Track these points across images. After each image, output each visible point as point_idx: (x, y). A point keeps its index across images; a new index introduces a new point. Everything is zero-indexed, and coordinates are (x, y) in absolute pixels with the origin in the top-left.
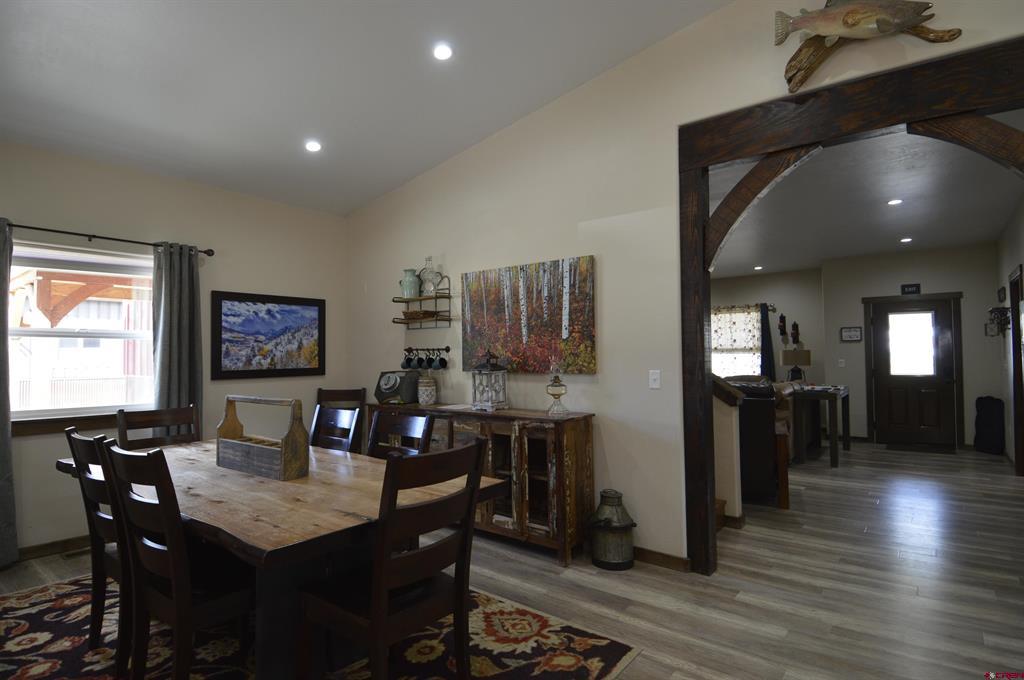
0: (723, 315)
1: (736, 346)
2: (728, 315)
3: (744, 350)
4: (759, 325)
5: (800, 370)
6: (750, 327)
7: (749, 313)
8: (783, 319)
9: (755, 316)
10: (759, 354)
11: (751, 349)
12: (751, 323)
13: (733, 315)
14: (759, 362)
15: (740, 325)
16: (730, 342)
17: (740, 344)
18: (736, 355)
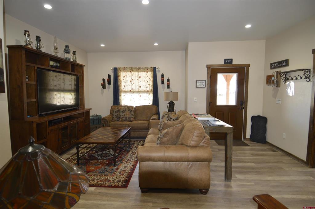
0: (134, 73)
1: (140, 89)
2: (137, 73)
3: (145, 92)
4: (152, 79)
5: (173, 103)
6: (148, 79)
7: (147, 72)
8: (163, 76)
9: (150, 74)
10: (152, 94)
11: (148, 91)
12: (148, 78)
13: (140, 73)
14: (152, 98)
15: (143, 79)
16: (138, 87)
17: (143, 88)
18: (141, 94)
